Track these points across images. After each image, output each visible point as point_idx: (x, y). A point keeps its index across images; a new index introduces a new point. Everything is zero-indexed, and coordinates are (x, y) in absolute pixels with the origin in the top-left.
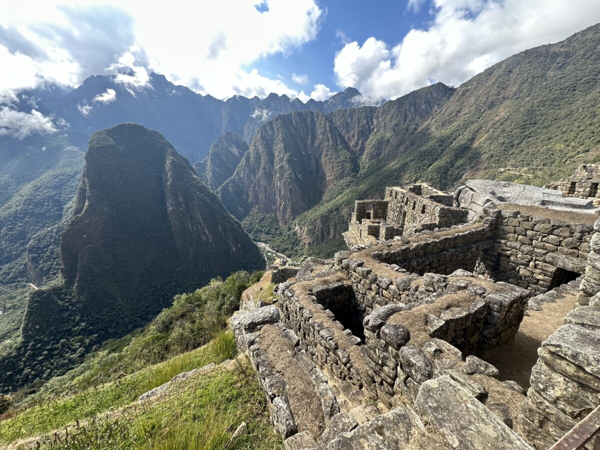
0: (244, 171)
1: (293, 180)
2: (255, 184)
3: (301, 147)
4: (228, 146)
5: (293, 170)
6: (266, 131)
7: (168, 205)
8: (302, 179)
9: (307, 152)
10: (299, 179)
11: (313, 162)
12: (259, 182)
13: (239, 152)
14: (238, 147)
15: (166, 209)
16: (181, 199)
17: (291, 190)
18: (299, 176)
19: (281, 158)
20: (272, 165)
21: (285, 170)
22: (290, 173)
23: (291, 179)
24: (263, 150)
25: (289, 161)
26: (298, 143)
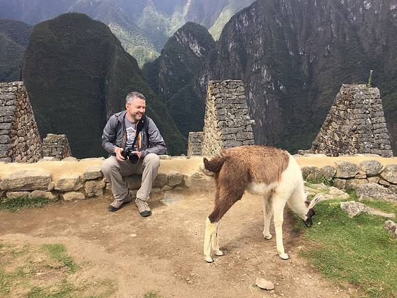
0: (206, 76)
1: (272, 93)
3: (289, 45)
4: (188, 42)
5: (273, 78)
6: (241, 22)
8: (285, 91)
9: (296, 52)
10: (280, 91)
11: (304, 67)
13: (201, 51)
14: (200, 44)
17: (267, 107)
18: (281, 87)
19: (256, 61)
20: (244, 71)
21: (262, 78)
22: (268, 83)
23: (269, 91)
24: (234, 49)
25: (268, 65)
26: (284, 39)
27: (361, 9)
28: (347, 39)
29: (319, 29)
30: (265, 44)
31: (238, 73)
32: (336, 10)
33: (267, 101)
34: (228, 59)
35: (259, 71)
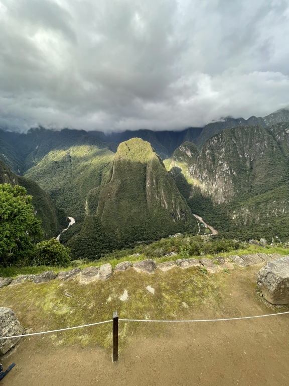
0: (193, 167)
1: (229, 176)
2: (199, 176)
3: (239, 152)
4: (185, 151)
5: (230, 168)
6: (213, 141)
7: (147, 183)
8: (236, 175)
9: (243, 155)
10: (234, 175)
11: (248, 164)
12: (202, 175)
13: (192, 155)
14: (191, 151)
15: (146, 186)
16: (154, 181)
17: (226, 183)
18: (234, 173)
19: (221, 159)
20: (214, 164)
21: (223, 168)
22: (226, 170)
23: (227, 175)
24: (208, 154)
25: (227, 162)
26: (237, 149)
27: (284, 133)
28: (274, 149)
29: (257, 144)
30: (226, 152)
31: (211, 165)
32: (268, 134)
33: (226, 180)
34: (205, 158)
35: (222, 165)
